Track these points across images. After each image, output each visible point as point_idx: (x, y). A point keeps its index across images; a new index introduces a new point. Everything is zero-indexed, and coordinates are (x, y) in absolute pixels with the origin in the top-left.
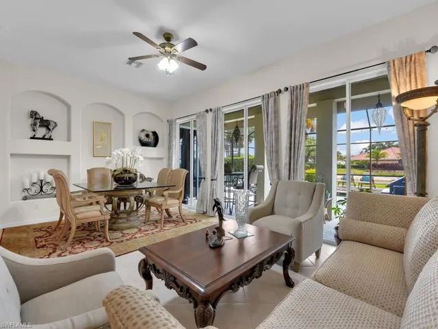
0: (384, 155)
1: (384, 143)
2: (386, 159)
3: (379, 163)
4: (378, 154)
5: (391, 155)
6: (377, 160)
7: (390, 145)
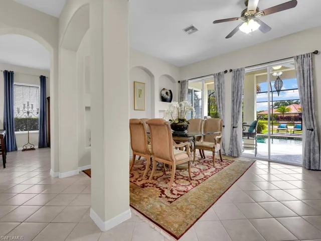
0: (288, 110)
1: (286, 102)
2: (290, 112)
3: (285, 116)
4: (284, 109)
5: (294, 110)
6: (283, 114)
7: (290, 102)
